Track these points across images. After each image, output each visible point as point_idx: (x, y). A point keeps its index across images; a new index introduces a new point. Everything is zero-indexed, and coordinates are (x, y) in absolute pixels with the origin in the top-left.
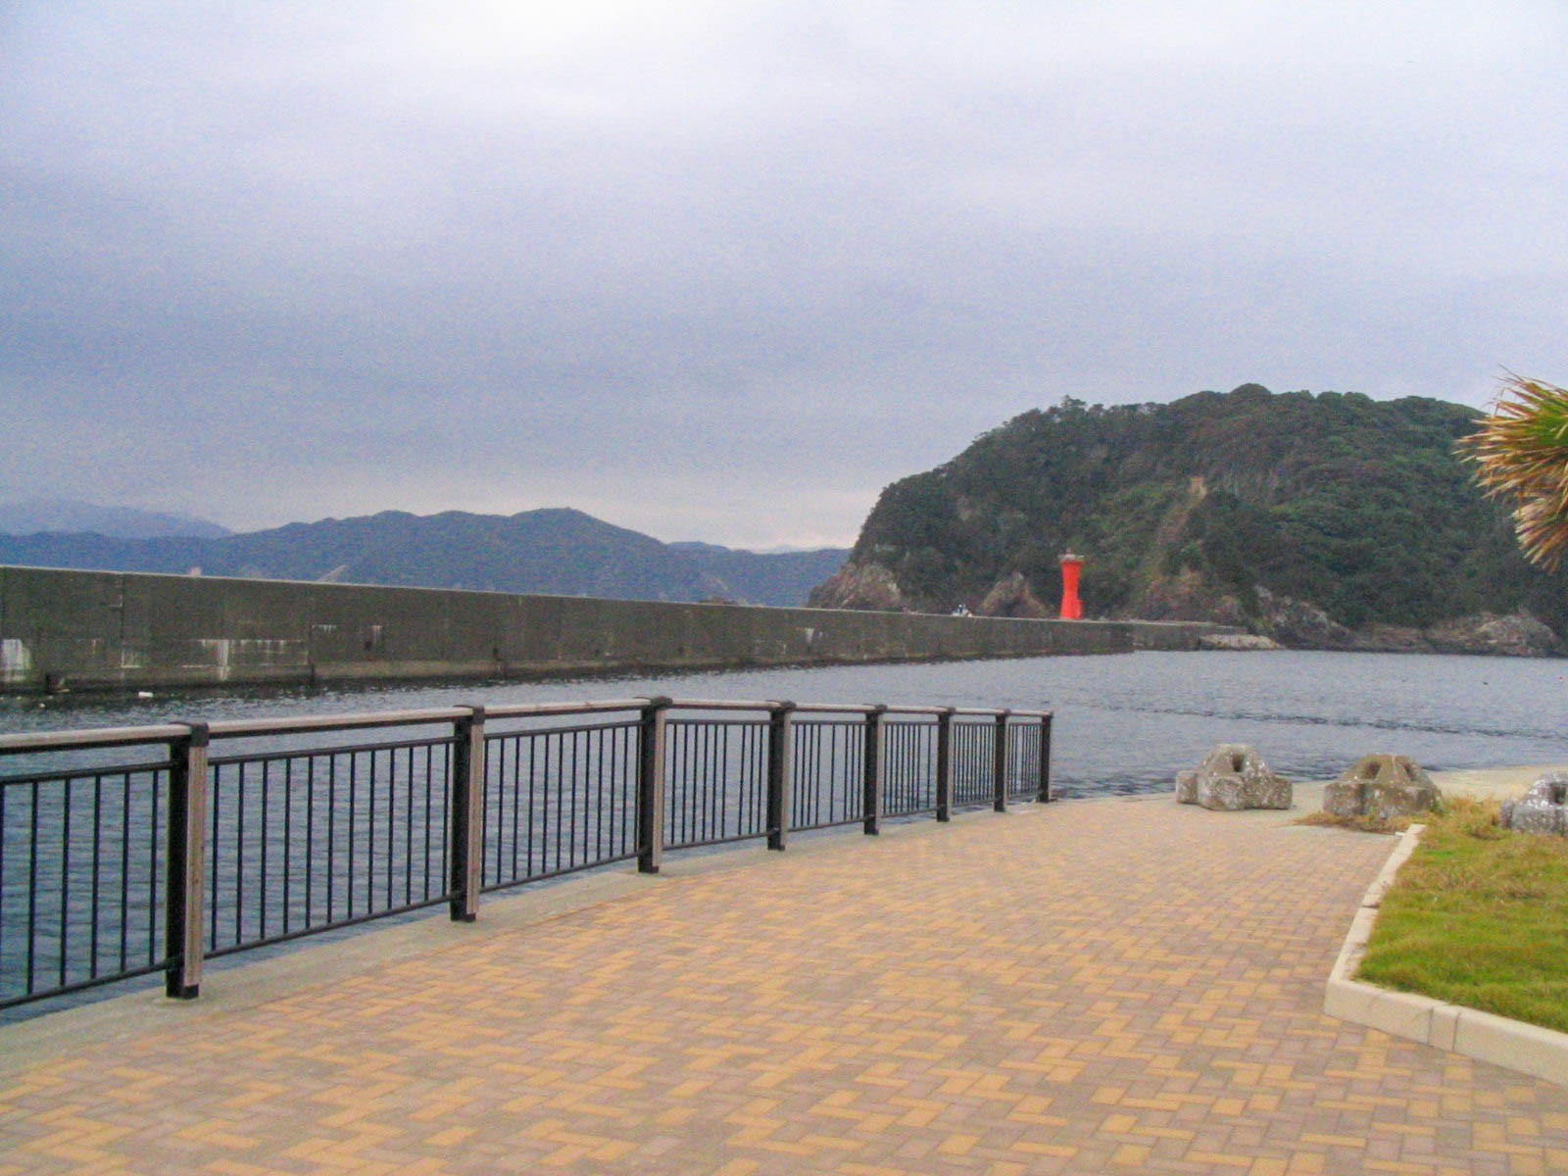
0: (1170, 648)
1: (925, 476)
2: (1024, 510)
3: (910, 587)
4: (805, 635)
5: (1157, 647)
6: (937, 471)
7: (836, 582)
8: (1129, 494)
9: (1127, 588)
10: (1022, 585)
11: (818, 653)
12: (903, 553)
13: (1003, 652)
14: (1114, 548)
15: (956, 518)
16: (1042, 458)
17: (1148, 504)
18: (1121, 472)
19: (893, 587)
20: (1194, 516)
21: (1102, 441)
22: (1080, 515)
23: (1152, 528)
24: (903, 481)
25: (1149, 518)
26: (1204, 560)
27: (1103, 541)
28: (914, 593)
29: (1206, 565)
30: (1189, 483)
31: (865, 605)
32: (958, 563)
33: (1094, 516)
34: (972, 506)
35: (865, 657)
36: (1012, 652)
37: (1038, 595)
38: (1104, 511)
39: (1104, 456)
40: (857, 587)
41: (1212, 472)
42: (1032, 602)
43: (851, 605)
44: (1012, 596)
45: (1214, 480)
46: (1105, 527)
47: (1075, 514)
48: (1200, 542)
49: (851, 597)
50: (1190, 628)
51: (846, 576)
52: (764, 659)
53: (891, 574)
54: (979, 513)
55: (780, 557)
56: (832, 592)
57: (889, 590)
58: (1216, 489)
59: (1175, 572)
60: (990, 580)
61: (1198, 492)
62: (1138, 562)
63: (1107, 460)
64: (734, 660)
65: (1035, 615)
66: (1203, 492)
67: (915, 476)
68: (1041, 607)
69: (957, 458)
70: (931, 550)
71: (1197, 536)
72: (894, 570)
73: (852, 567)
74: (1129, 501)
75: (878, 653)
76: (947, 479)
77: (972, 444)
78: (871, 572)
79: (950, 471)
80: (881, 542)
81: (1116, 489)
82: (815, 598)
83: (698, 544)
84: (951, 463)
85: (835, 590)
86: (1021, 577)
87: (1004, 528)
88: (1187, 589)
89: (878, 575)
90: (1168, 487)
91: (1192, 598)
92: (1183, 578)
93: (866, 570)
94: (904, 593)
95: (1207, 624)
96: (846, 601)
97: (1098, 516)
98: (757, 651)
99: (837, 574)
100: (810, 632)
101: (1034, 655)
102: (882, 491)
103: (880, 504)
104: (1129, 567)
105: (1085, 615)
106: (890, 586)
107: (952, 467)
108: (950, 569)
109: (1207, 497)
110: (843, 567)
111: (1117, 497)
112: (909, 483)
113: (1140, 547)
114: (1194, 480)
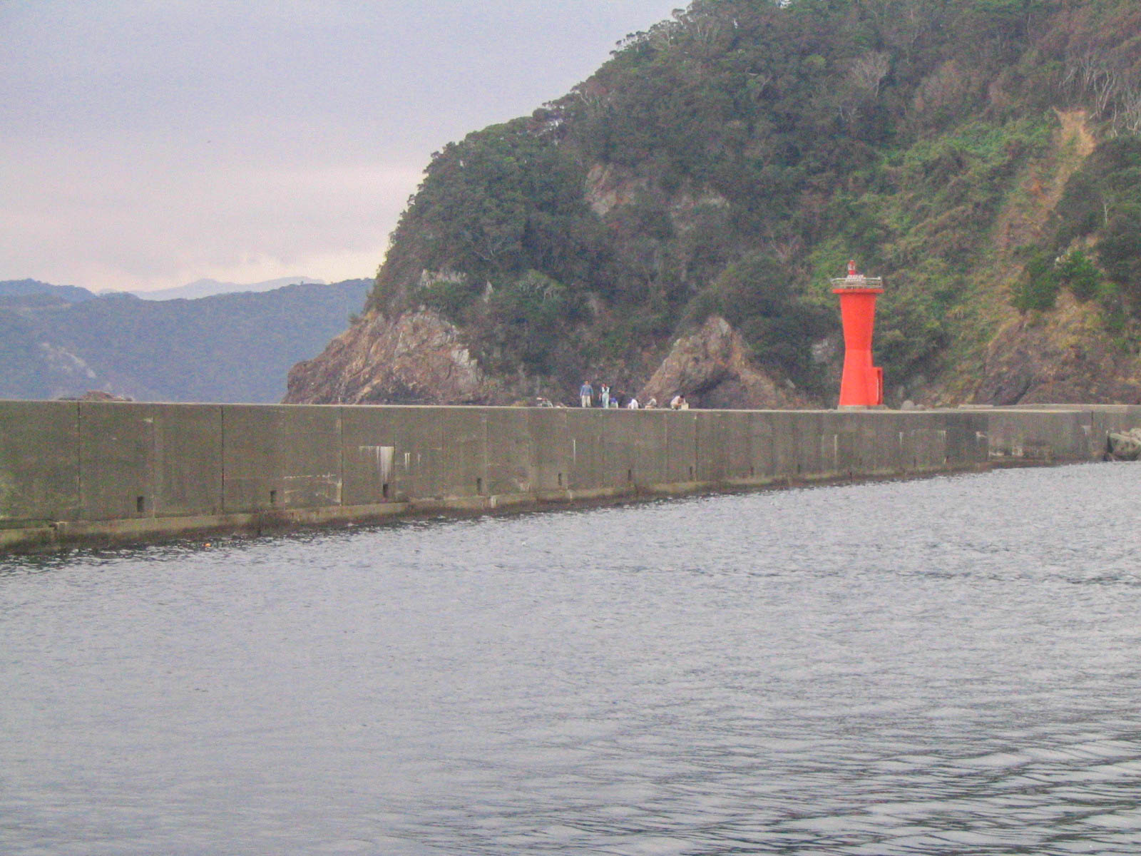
0: (1056, 460)
1: (517, 126)
2: (722, 189)
3: (496, 354)
4: (374, 460)
5: (1028, 461)
6: (541, 116)
7: (342, 351)
8: (937, 149)
9: (941, 340)
10: (726, 340)
11: (404, 500)
12: (478, 288)
13: (749, 481)
14: (911, 260)
15: (585, 210)
16: (757, 83)
17: (976, 168)
18: (918, 102)
19: (462, 357)
20: (1079, 191)
21: (879, 46)
22: (838, 196)
23: (986, 216)
24: (473, 136)
25: (981, 197)
26: (1102, 279)
27: (888, 247)
28: (506, 368)
29: (1108, 287)
30: (1057, 124)
31: (403, 394)
32: (594, 303)
33: (866, 198)
34: (617, 184)
35: (493, 501)
36: (767, 480)
37: (761, 361)
38: (886, 188)
39: (882, 73)
40: (389, 357)
41: (1102, 99)
42: (750, 376)
43: (375, 397)
44: (708, 368)
45: (1107, 114)
46: (891, 218)
47: (828, 193)
48: (1091, 242)
49: (375, 382)
50: (1091, 417)
51: (364, 340)
52: (299, 515)
53: (456, 331)
54: (630, 197)
55: (198, 306)
56: (333, 374)
57: (453, 363)
58: (1113, 134)
59: (1046, 303)
60: (663, 334)
61: (1074, 140)
62: (961, 286)
63: (889, 80)
64: (243, 519)
65: (759, 401)
66: (1087, 144)
67: (497, 126)
68: (768, 386)
69: (581, 86)
70: (533, 277)
71: (1087, 228)
72: (461, 323)
73: (374, 320)
74: (937, 163)
75: (517, 490)
76: (562, 131)
77: (611, 58)
78: (416, 328)
79: (566, 116)
80: (432, 264)
81: (908, 143)
82: (297, 385)
83: (29, 283)
84: (569, 98)
85: (341, 365)
86: (724, 326)
87: (684, 228)
88: (1072, 340)
89: (431, 333)
90: (1015, 132)
91: (1080, 357)
92: (1063, 318)
93: (406, 322)
94: (485, 367)
95: (1120, 408)
96: (367, 389)
97: (877, 198)
98: (285, 498)
99: (343, 335)
100: (386, 452)
101: (805, 484)
102: (430, 160)
103: (426, 187)
104: (947, 298)
105: (888, 397)
106: (455, 354)
107: (573, 105)
108: (576, 314)
109: (1099, 149)
110: (355, 321)
111: (914, 157)
112: (485, 140)
113: (960, 258)
114: (1065, 117)
